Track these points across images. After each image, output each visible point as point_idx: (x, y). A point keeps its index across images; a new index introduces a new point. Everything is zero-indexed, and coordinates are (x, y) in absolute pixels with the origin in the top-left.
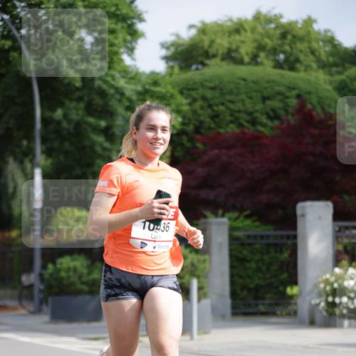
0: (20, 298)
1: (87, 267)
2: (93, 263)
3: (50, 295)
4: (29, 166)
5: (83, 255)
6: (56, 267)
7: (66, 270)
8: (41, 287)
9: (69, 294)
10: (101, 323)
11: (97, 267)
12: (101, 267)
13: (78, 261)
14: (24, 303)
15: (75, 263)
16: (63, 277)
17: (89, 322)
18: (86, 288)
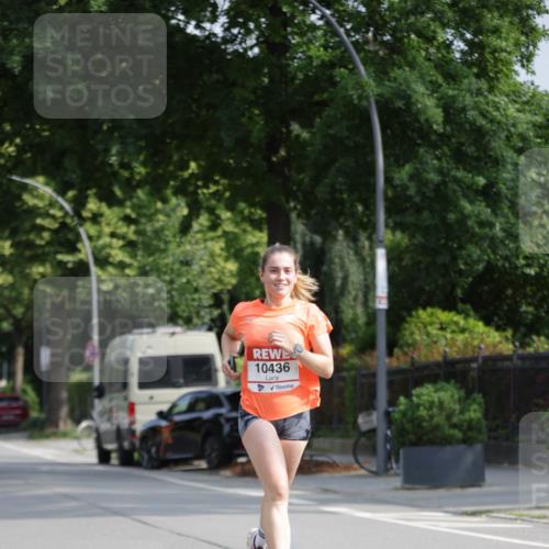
0: (355, 451)
1: (460, 400)
2: (469, 393)
3: (403, 445)
4: (367, 244)
5: (453, 382)
6: (412, 401)
7: (427, 405)
8: (389, 433)
9: (432, 443)
10: (485, 489)
11: (474, 400)
12: (482, 400)
13: (445, 391)
14: (361, 459)
15: (442, 394)
16: (422, 416)
17: (463, 486)
18: (458, 434)
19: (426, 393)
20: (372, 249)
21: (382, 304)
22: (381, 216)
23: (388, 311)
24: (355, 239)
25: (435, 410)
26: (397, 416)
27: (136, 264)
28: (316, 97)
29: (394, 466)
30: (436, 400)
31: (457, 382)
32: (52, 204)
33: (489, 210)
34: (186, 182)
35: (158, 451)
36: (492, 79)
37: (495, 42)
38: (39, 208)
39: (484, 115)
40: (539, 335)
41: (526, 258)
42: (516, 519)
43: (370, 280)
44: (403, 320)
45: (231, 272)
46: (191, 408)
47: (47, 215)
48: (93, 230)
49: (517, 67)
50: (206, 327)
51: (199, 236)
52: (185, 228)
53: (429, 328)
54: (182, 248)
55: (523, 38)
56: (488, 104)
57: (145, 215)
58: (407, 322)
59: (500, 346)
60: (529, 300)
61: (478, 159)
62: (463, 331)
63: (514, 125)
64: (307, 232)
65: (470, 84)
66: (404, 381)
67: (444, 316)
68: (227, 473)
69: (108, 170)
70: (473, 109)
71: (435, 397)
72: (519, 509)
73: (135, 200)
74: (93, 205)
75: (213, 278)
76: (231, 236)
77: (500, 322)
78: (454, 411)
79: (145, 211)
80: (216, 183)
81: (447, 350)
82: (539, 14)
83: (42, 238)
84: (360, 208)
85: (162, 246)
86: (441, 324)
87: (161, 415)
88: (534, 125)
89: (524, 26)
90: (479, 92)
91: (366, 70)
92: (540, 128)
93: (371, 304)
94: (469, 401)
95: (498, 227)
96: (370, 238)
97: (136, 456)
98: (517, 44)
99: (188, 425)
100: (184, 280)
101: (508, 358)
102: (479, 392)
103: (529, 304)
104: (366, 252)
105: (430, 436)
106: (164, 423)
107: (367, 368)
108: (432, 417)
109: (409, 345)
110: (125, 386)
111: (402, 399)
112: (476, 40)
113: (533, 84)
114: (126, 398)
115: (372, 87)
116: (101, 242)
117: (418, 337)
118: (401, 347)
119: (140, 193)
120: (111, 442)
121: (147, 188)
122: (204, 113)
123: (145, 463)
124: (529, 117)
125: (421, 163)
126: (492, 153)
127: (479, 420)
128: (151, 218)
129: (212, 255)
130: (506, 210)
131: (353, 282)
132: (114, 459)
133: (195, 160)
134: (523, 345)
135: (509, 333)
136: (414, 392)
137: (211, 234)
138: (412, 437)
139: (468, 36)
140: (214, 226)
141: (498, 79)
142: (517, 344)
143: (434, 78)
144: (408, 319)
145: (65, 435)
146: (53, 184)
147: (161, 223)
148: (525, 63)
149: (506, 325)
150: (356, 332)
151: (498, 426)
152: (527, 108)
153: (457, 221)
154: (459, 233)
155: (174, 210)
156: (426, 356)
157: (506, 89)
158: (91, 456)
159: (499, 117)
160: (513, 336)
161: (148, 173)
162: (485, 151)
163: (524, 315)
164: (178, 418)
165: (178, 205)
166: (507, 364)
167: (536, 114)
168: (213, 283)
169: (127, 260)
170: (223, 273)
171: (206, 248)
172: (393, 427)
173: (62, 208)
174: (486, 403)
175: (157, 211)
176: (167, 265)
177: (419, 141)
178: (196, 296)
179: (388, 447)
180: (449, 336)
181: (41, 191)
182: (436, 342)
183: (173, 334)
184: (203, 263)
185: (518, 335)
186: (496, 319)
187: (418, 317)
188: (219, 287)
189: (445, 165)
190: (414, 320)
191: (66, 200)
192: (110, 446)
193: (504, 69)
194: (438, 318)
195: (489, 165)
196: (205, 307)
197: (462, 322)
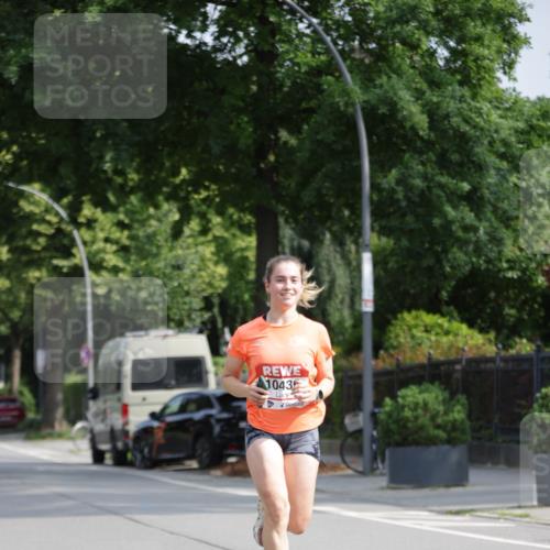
0: (342, 451)
1: (444, 401)
2: (453, 395)
3: (389, 445)
4: (353, 248)
5: (437, 383)
6: (397, 402)
7: (412, 406)
8: (375, 433)
9: (417, 443)
10: (468, 489)
11: (458, 401)
12: (466, 402)
13: (430, 392)
14: (348, 459)
15: (426, 395)
16: (407, 418)
17: (448, 486)
18: (442, 434)
19: (411, 394)
20: (358, 253)
21: (368, 307)
22: (367, 220)
23: (374, 314)
24: (341, 244)
25: (420, 411)
26: (382, 417)
27: (129, 268)
28: (304, 105)
29: (380, 466)
30: (421, 401)
31: (441, 383)
32: (48, 210)
33: (472, 215)
34: (176, 188)
35: (150, 452)
36: (475, 86)
37: (477, 49)
38: (35, 214)
39: (467, 121)
40: (521, 337)
41: (508, 261)
42: (499, 518)
43: (356, 284)
44: (389, 323)
45: (221, 275)
46: (183, 409)
47: (43, 221)
48: (87, 235)
49: (499, 74)
50: (197, 330)
51: (190, 240)
52: (177, 232)
53: (414, 331)
54: (174, 253)
55: (505, 46)
56: (471, 110)
57: (138, 221)
58: (392, 325)
59: (484, 348)
60: (512, 303)
61: (461, 165)
62: (447, 333)
63: (496, 131)
64: (295, 236)
65: (453, 91)
66: (390, 383)
67: (429, 319)
68: (218, 472)
69: (103, 176)
70: (456, 116)
71: (420, 398)
72: (502, 508)
73: (128, 206)
74: (88, 211)
75: (204, 282)
76: (221, 241)
77: (483, 325)
78: (438, 412)
79: (138, 217)
80: (207, 188)
81: (432, 352)
82: (520, 22)
83: (38, 244)
84: (347, 213)
85: (154, 250)
86: (426, 326)
87: (153, 416)
88: (516, 131)
89: (506, 34)
90: (462, 99)
91: (352, 78)
92: (522, 133)
93: (357, 307)
94: (453, 402)
95: (481, 231)
96: (356, 243)
97: (129, 456)
98: (499, 52)
99: (180, 426)
100: (176, 284)
101: (491, 360)
102: (462, 393)
103: (512, 307)
104: (352, 256)
105: (416, 437)
106: (156, 424)
107: (353, 369)
108: (416, 418)
109: (394, 348)
110: (119, 387)
111: (388, 401)
112: (460, 48)
113: (514, 90)
114: (119, 400)
115: (358, 95)
116: (95, 247)
117: (402, 340)
118: (386, 350)
119: (134, 199)
120: (105, 443)
121: (140, 195)
122: (195, 120)
123: (138, 463)
124: (511, 123)
125: (406, 168)
126: (475, 159)
127: (463, 422)
128: (143, 223)
129: (203, 259)
130: (489, 215)
131: (340, 285)
132: (108, 459)
133: (186, 166)
134: (506, 347)
135: (492, 335)
136: (399, 393)
137: (202, 239)
138: (397, 437)
139: (452, 44)
140: (205, 231)
141: (480, 86)
142: (500, 346)
143: (419, 86)
144: (394, 322)
145: (60, 436)
146: (48, 190)
147: (153, 229)
148: (507, 70)
149: (489, 327)
150: (343, 334)
151: (481, 427)
152: (509, 114)
153: (441, 226)
154: (444, 237)
155: (166, 215)
156: (411, 358)
157: (489, 95)
158: (86, 456)
159: (482, 123)
160: (496, 338)
161: (140, 180)
162: (468, 156)
163: (507, 318)
164: (169, 419)
165: (170, 211)
166: (490, 365)
167: (517, 120)
168: (204, 286)
169: (121, 264)
170: (214, 277)
171: (197, 252)
172: (379, 428)
173: (57, 214)
174: (470, 404)
175: (150, 217)
176: (159, 269)
177: (404, 147)
178: (187, 299)
179: (374, 447)
180: (433, 338)
181: (37, 198)
182: (420, 345)
183: (165, 336)
184: (194, 267)
185: (501, 337)
186: (479, 321)
187: (403, 319)
188: (210, 291)
189: (429, 170)
190: (399, 323)
191: (62, 206)
192: (104, 447)
193: (487, 76)
194: (422, 321)
195: (473, 170)
196: (195, 310)
197: (446, 325)
